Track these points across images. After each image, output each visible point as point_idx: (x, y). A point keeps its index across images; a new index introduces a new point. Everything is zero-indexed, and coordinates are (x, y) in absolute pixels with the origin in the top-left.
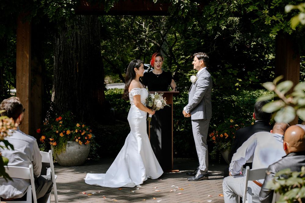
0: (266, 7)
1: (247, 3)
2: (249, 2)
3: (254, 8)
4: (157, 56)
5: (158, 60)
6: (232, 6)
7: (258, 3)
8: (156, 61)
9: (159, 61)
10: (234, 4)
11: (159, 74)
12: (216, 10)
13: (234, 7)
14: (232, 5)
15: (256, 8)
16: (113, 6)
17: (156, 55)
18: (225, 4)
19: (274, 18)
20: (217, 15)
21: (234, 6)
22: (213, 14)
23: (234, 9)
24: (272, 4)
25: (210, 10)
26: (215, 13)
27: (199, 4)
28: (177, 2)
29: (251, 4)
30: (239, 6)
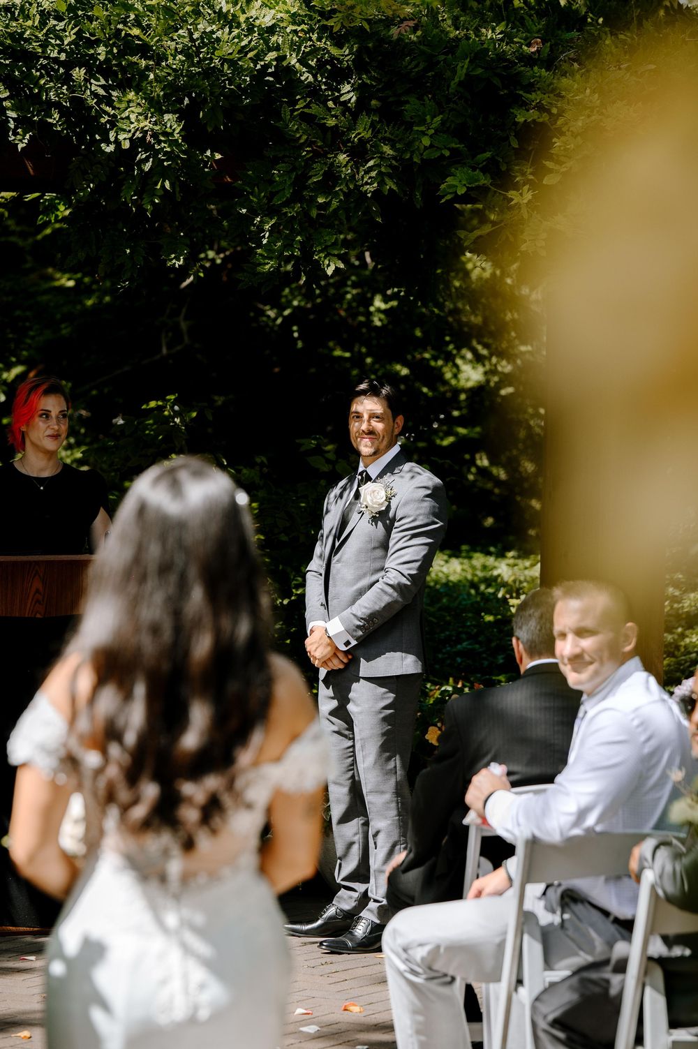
0: (525, 173)
1: (437, 154)
2: (447, 153)
3: (472, 180)
4: (47, 392)
5: (54, 412)
6: (371, 169)
7: (488, 155)
8: (45, 416)
9: (57, 417)
10: (382, 157)
11: (46, 474)
12: (299, 185)
13: (380, 173)
14: (371, 163)
15: (483, 179)
17: (44, 387)
18: (343, 158)
20: (304, 208)
21: (383, 169)
22: (288, 203)
23: (382, 184)
24: (551, 165)
25: (271, 181)
26: (296, 197)
27: (218, 156)
28: (126, 145)
29: (457, 158)
30: (403, 171)
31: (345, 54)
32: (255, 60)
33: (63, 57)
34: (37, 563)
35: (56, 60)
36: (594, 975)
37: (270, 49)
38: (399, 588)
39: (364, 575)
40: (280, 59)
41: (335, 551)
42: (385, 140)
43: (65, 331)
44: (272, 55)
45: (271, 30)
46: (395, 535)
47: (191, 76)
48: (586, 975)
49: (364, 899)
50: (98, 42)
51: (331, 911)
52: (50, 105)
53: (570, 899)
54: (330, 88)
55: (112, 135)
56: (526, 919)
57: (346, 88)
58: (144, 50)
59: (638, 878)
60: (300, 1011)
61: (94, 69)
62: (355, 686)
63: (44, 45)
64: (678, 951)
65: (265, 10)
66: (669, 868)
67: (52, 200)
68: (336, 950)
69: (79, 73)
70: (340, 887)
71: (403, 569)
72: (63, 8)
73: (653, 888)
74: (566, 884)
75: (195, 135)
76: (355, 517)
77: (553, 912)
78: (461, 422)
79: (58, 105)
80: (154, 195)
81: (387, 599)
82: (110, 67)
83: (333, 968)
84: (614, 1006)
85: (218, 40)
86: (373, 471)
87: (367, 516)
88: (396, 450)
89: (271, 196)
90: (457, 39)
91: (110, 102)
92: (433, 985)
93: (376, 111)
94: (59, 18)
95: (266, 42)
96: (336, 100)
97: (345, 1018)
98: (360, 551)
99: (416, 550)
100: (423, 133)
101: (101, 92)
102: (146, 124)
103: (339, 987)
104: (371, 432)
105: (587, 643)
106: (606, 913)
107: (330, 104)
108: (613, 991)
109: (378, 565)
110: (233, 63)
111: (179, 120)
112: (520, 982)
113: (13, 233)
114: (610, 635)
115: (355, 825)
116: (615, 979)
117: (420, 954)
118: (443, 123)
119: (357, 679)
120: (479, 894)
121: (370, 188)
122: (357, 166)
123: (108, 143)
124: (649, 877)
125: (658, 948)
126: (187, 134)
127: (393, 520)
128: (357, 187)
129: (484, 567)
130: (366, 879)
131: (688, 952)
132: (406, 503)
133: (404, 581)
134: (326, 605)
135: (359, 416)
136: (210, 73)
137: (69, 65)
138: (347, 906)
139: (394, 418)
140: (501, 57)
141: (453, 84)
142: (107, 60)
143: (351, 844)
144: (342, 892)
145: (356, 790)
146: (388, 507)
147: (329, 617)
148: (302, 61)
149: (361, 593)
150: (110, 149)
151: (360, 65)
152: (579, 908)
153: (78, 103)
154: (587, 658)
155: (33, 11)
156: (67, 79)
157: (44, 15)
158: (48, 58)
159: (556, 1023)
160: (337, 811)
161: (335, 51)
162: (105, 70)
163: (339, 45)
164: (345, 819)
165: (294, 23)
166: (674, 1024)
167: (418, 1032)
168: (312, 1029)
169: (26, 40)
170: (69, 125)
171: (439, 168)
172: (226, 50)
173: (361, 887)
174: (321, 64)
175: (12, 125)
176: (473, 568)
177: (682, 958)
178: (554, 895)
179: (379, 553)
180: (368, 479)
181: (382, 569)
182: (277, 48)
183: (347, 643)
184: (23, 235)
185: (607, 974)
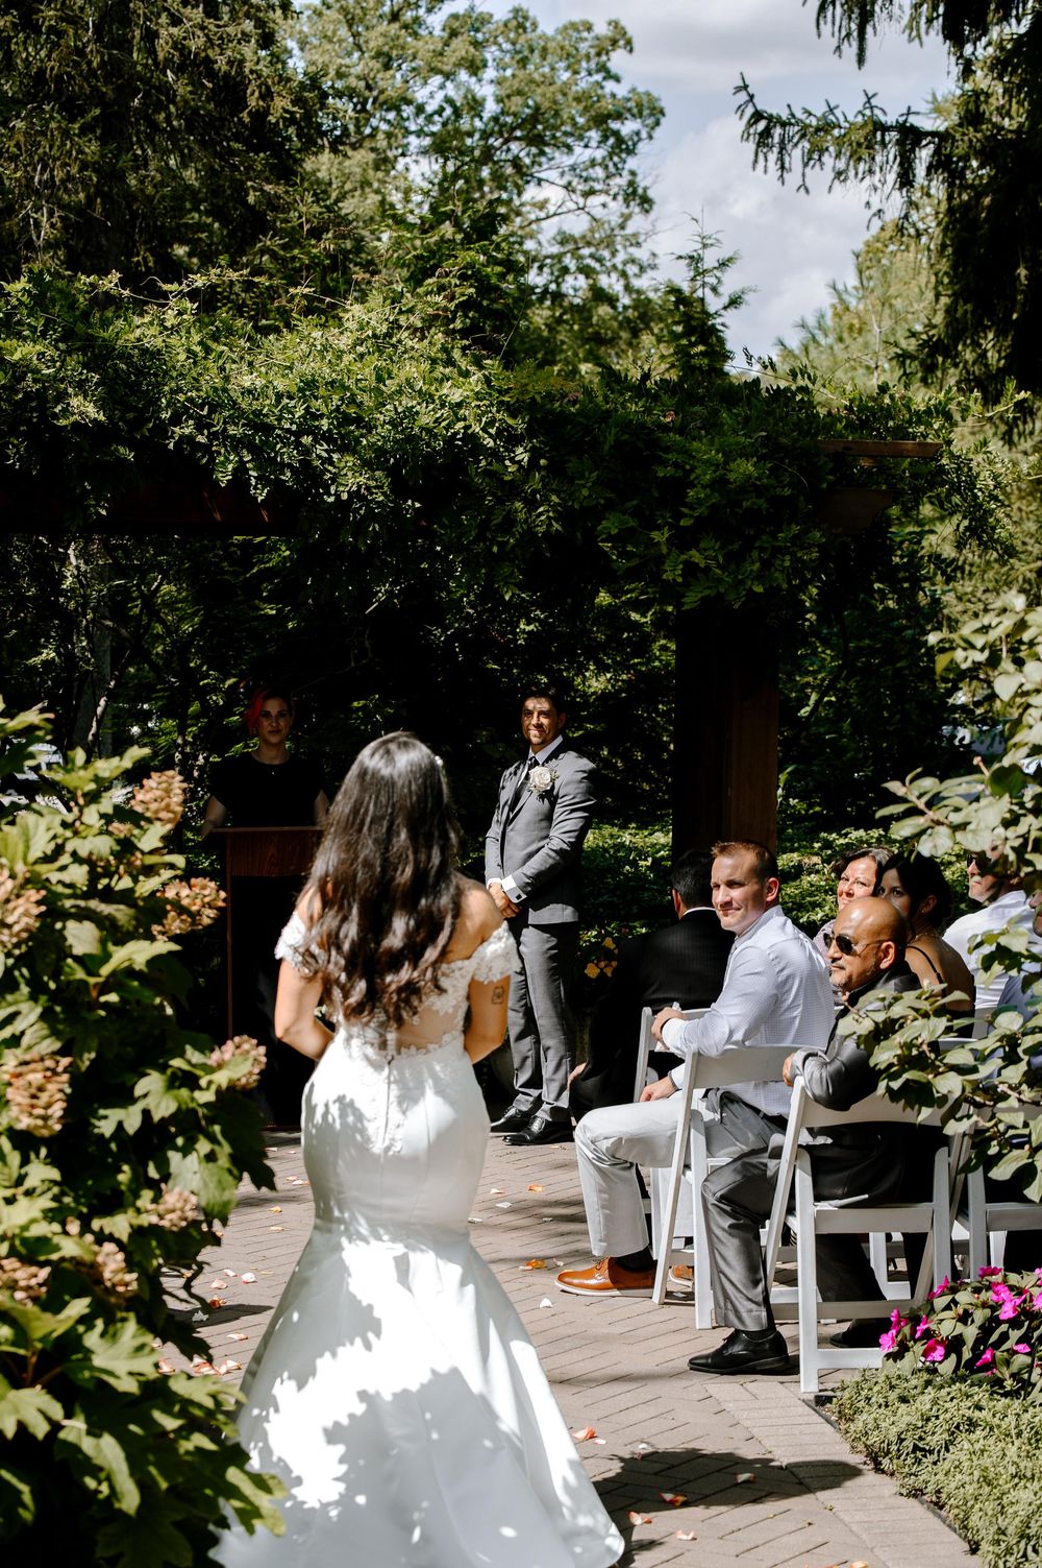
0: (663, 518)
1: (594, 503)
2: (602, 502)
6: (541, 514)
7: (635, 502)
8: (267, 715)
9: (279, 716)
10: (550, 504)
11: (276, 762)
12: (484, 527)
13: (548, 517)
14: (541, 509)
15: (632, 523)
16: (104, 513)
18: (518, 505)
19: (695, 556)
20: (486, 546)
21: (550, 514)
22: (473, 543)
23: (550, 525)
24: (686, 510)
25: (460, 525)
26: (480, 537)
27: (417, 505)
28: (345, 496)
29: (610, 506)
30: (565, 515)
31: (519, 425)
32: (447, 428)
33: (294, 427)
34: (273, 833)
35: (288, 431)
36: (754, 1160)
37: (459, 420)
38: (560, 852)
39: (533, 842)
40: (467, 428)
41: (508, 822)
42: (552, 491)
43: (272, 649)
44: (461, 424)
45: (459, 405)
46: (558, 810)
47: (396, 441)
48: (746, 1160)
49: (538, 1102)
50: (322, 416)
51: (512, 1112)
52: (283, 465)
53: (728, 1100)
54: (507, 450)
55: (333, 489)
56: (692, 1116)
57: (520, 450)
58: (358, 421)
59: (791, 1083)
60: (494, 1191)
61: (320, 437)
62: (525, 931)
63: (279, 419)
64: (821, 1140)
65: (454, 390)
66: (817, 1074)
67: (276, 542)
68: (516, 1142)
69: (307, 440)
70: (518, 1092)
71: (564, 837)
72: (294, 389)
73: (803, 1089)
74: (724, 1088)
75: (400, 489)
76: (525, 794)
77: (715, 1111)
78: (588, 719)
79: (290, 466)
80: (366, 538)
81: (551, 861)
82: (331, 435)
83: (517, 1157)
84: (771, 1184)
85: (417, 413)
86: (541, 756)
87: (536, 794)
88: (559, 740)
89: (459, 538)
90: (608, 412)
91: (332, 463)
92: (615, 1170)
93: (544, 468)
94: (291, 398)
95: (456, 414)
96: (512, 460)
97: (530, 1196)
98: (529, 823)
99: (573, 822)
100: (583, 486)
101: (325, 455)
102: (362, 480)
103: (523, 1172)
104: (539, 726)
105: (736, 894)
106: (757, 1111)
107: (507, 463)
108: (770, 1173)
109: (544, 833)
110: (429, 431)
111: (387, 476)
112: (687, 1166)
113: (227, 573)
114: (756, 887)
115: (528, 1041)
116: (772, 1164)
117: (605, 1145)
118: (598, 476)
119: (527, 926)
120: (649, 1098)
121: (541, 529)
122: (529, 512)
123: (329, 495)
124: (800, 1082)
125: (806, 1138)
126: (394, 487)
127: (557, 797)
128: (530, 528)
129: (612, 836)
130: (540, 1086)
131: (829, 1141)
132: (567, 784)
133: (565, 846)
134: (502, 866)
135: (530, 713)
136: (411, 439)
137: (298, 434)
138: (524, 1108)
139: (558, 715)
140: (642, 425)
141: (606, 447)
142: (329, 430)
143: (525, 1059)
144: (520, 1096)
145: (528, 1013)
146: (553, 787)
147: (504, 876)
148: (484, 430)
149: (530, 856)
150: (332, 499)
151: (531, 432)
152: (735, 1107)
153: (305, 463)
154: (735, 905)
155: (270, 392)
156: (298, 444)
157: (279, 397)
158: (282, 429)
159: (722, 1199)
160: (514, 1032)
161: (510, 422)
162: (327, 438)
163: (514, 417)
164: (521, 1037)
165: (478, 399)
166: (818, 1198)
167: (603, 1207)
168: (505, 1205)
169: (266, 415)
170: (297, 480)
171: (595, 513)
172: (426, 420)
173: (535, 1093)
174: (499, 432)
175: (253, 482)
176: (603, 836)
177: (825, 1145)
178: (714, 1098)
179: (544, 824)
180: (536, 763)
181: (547, 837)
182: (465, 419)
183: (519, 897)
184: (236, 574)
185: (764, 1158)
